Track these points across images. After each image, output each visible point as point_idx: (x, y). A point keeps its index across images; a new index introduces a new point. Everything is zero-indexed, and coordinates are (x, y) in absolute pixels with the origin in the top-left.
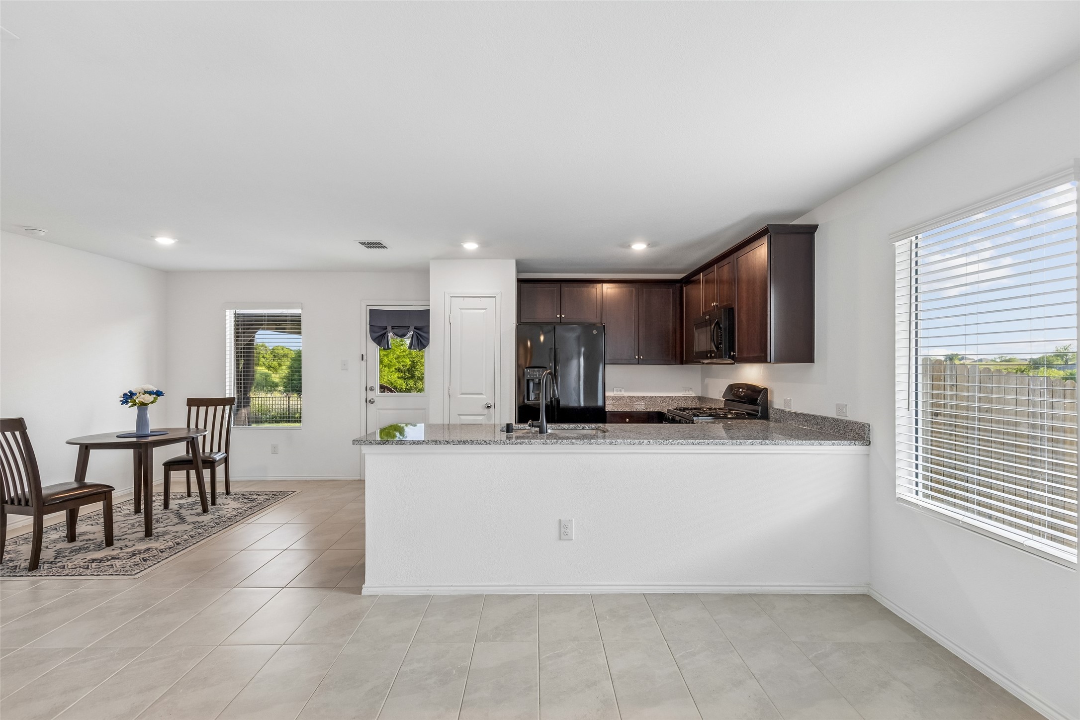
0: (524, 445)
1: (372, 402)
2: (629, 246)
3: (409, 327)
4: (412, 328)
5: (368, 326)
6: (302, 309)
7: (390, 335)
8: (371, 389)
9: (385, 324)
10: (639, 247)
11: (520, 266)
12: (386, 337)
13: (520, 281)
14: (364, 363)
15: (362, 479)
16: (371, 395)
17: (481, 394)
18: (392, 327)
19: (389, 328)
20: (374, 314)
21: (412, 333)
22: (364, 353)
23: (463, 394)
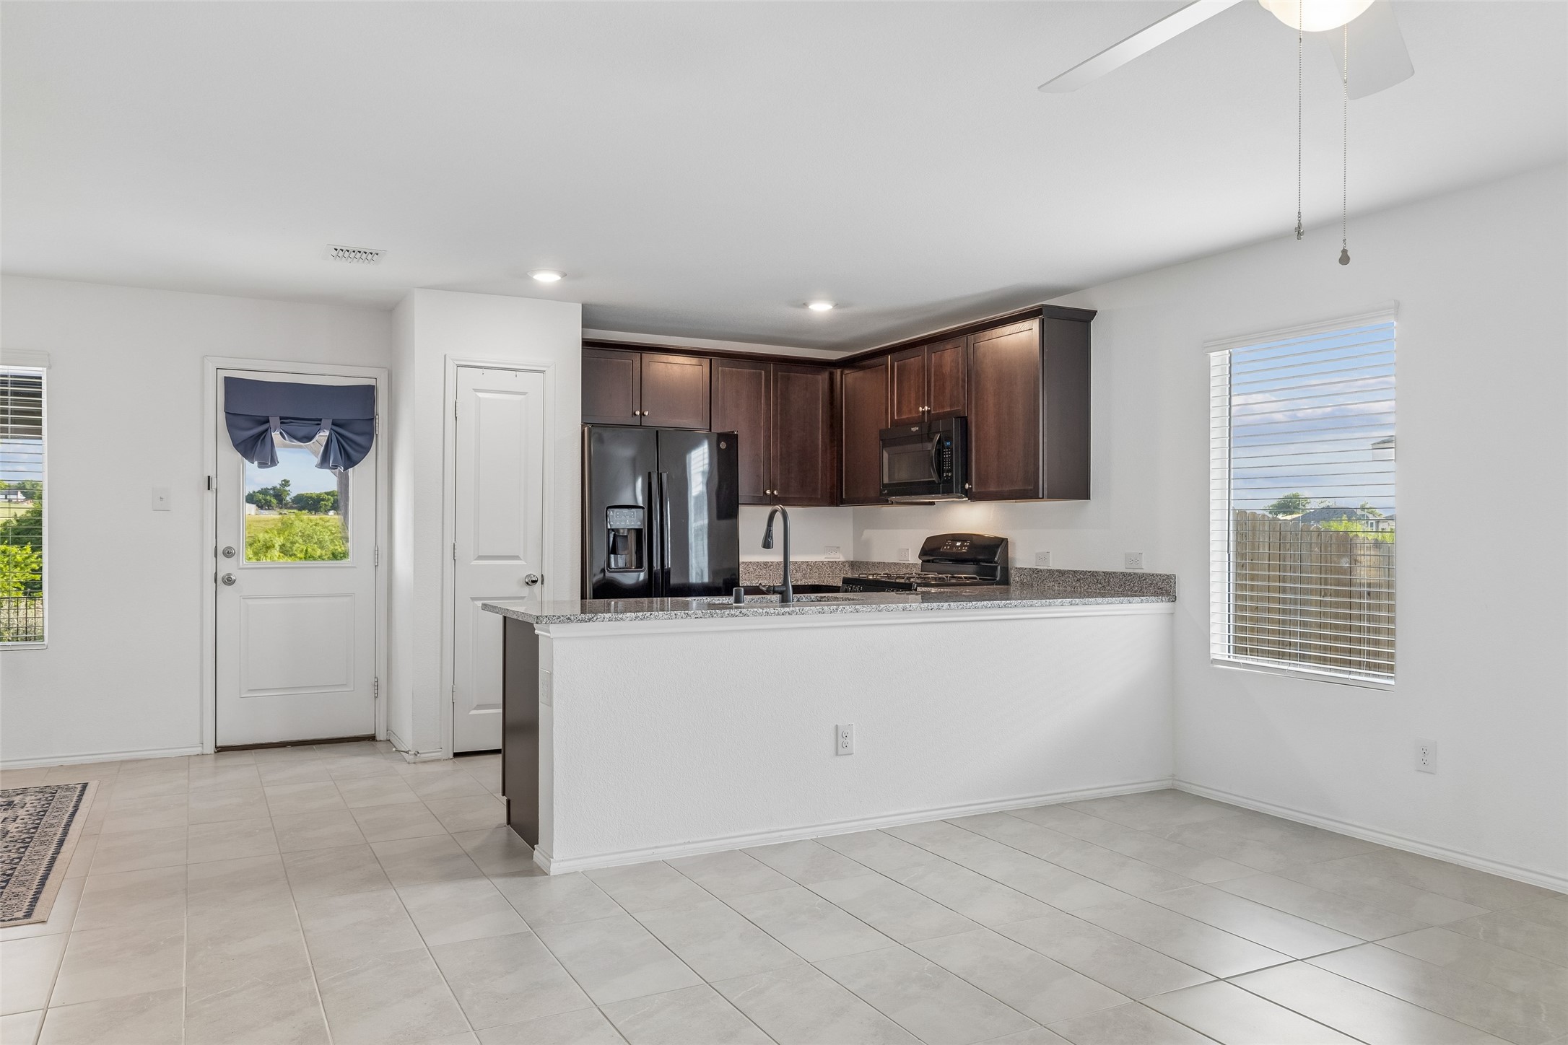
0: (794, 616)
1: (229, 581)
2: (805, 305)
3: (320, 420)
4: (327, 422)
5: (222, 415)
6: (49, 367)
7: (276, 436)
8: (229, 553)
9: (260, 412)
10: (821, 308)
11: (590, 318)
12: (268, 439)
13: (587, 344)
14: (210, 496)
15: (205, 752)
16: (226, 566)
17: (516, 557)
18: (281, 418)
19: (274, 421)
20: (235, 388)
21: (327, 433)
22: (213, 475)
23: (480, 558)
